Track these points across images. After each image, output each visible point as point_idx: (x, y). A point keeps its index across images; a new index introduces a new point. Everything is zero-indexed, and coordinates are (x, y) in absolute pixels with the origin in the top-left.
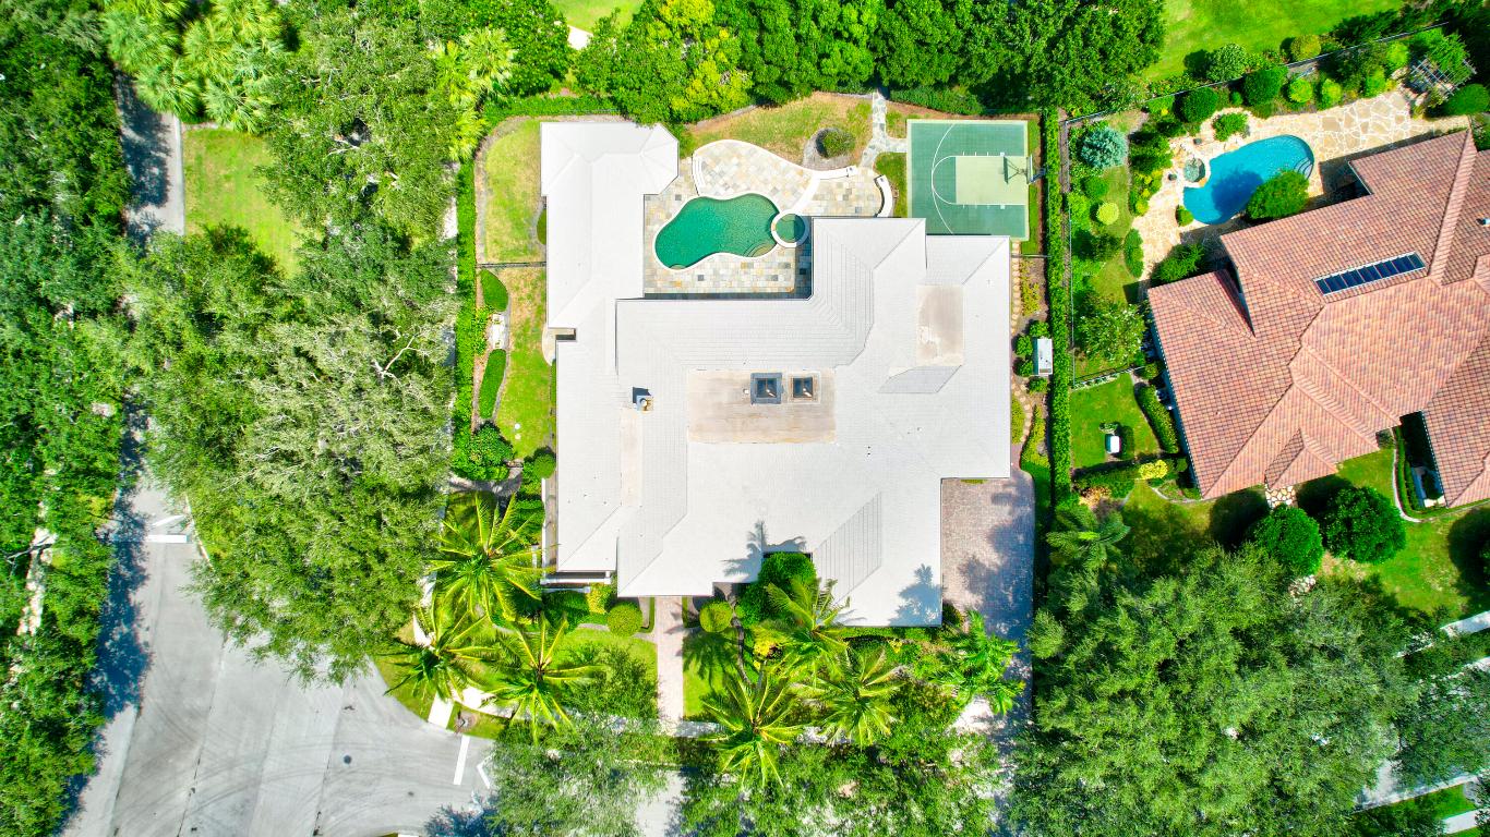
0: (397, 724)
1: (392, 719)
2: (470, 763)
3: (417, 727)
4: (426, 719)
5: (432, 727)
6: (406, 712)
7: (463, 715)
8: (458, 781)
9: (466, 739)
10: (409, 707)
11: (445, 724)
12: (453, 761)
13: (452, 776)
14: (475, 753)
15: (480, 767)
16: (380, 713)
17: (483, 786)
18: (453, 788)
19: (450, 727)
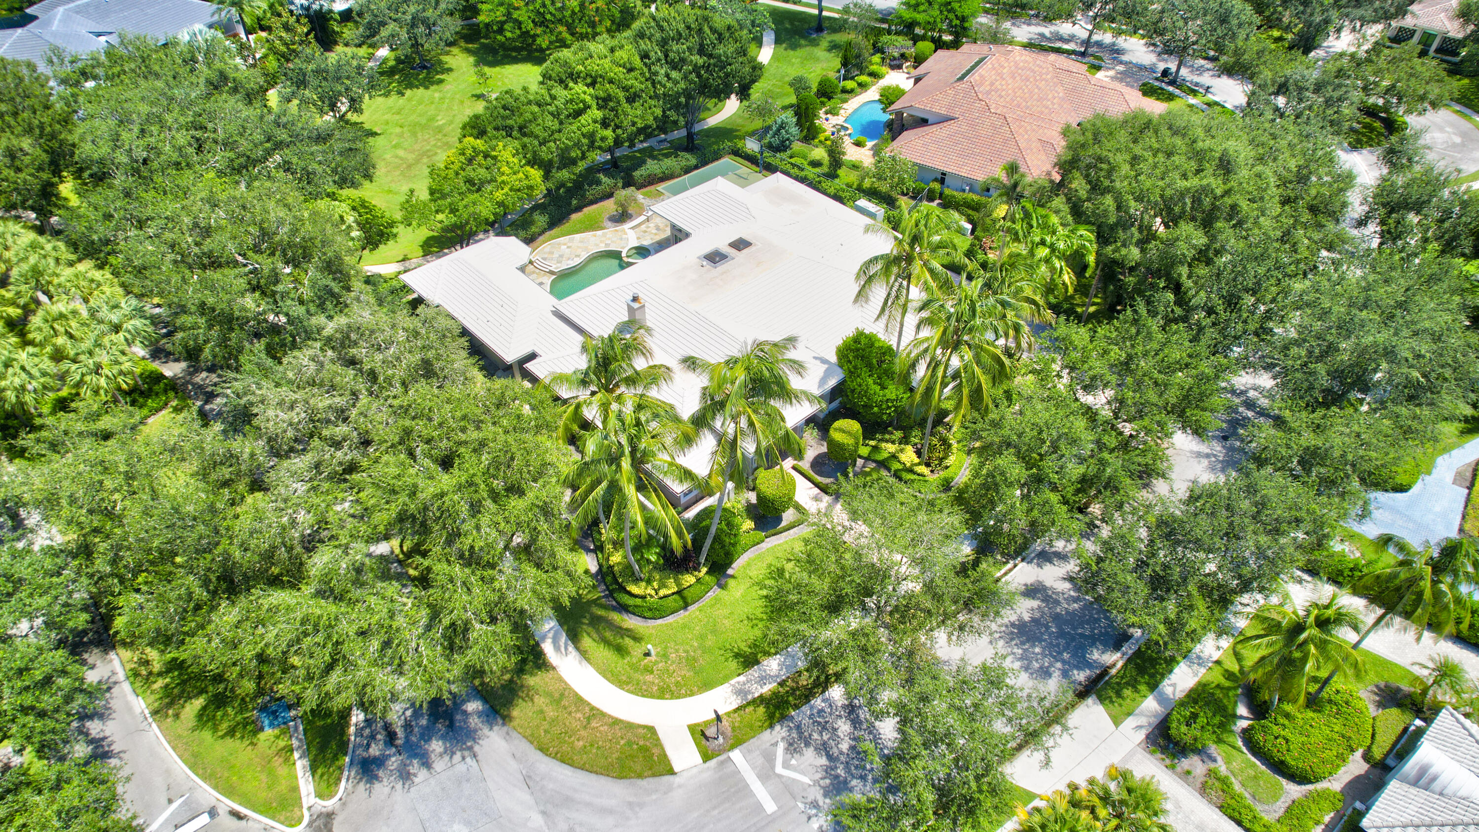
0: (641, 805)
1: (630, 805)
2: (766, 774)
3: (670, 789)
4: (672, 772)
5: (685, 774)
6: (640, 782)
7: (708, 733)
8: (770, 807)
9: (736, 755)
10: (640, 776)
11: (698, 759)
12: (743, 789)
13: (759, 807)
14: (760, 761)
15: (779, 769)
16: (609, 811)
17: (805, 787)
18: (772, 819)
19: (706, 758)
